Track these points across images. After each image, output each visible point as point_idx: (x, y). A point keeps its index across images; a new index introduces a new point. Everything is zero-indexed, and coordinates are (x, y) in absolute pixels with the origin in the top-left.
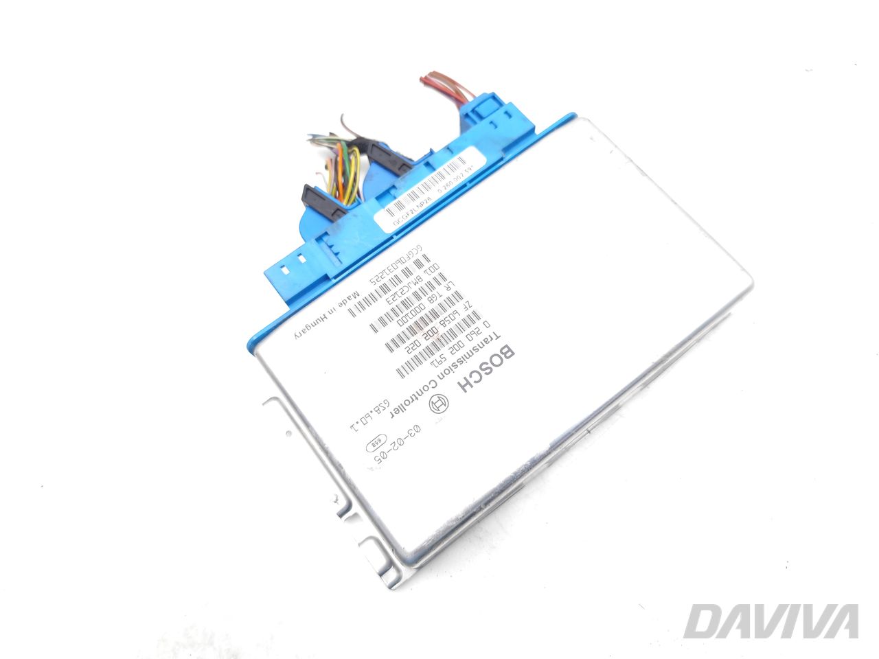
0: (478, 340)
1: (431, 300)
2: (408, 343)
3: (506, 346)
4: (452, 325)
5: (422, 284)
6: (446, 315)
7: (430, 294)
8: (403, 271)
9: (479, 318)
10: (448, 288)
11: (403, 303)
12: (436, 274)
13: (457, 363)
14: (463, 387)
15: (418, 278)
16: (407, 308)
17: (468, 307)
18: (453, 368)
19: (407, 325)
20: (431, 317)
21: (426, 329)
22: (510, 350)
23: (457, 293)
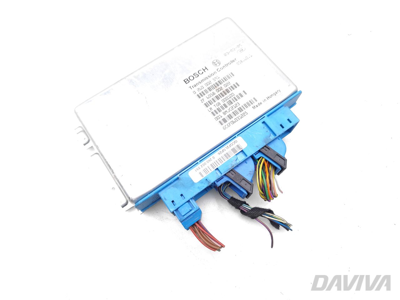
0: (199, 86)
1: (219, 104)
2: (229, 86)
3: (186, 83)
4: (210, 93)
5: (223, 111)
6: (212, 97)
7: (219, 106)
8: (232, 117)
9: (198, 95)
10: (211, 109)
11: (232, 103)
12: (217, 115)
13: (208, 77)
14: (206, 68)
15: (225, 114)
16: (230, 101)
17: (202, 100)
18: (210, 76)
19: (230, 93)
20: (219, 97)
21: (221, 91)
22: (185, 82)
23: (207, 107)
